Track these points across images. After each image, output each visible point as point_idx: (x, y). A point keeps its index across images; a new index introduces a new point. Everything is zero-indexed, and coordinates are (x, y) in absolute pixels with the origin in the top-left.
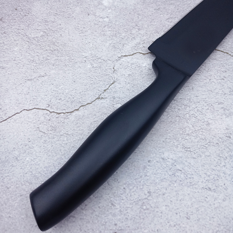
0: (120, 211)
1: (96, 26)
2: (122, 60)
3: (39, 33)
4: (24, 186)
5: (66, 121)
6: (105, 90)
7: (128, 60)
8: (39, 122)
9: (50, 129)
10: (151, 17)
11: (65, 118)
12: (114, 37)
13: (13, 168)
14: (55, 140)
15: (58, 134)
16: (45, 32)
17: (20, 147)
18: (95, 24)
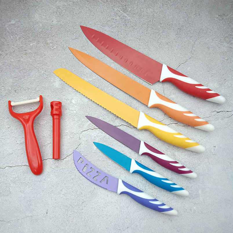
0: (84, 195)
1: (70, 116)
2: (83, 133)
3: (45, 121)
4: (49, 190)
5: (61, 163)
6: (76, 148)
7: (86, 133)
8: (51, 164)
9: (56, 167)
10: (95, 109)
11: (61, 162)
12: (79, 121)
13: (44, 183)
14: (58, 171)
15: (59, 169)
16: (47, 121)
17: (45, 175)
18: (70, 115)
